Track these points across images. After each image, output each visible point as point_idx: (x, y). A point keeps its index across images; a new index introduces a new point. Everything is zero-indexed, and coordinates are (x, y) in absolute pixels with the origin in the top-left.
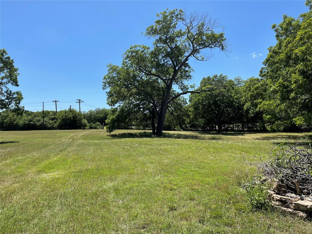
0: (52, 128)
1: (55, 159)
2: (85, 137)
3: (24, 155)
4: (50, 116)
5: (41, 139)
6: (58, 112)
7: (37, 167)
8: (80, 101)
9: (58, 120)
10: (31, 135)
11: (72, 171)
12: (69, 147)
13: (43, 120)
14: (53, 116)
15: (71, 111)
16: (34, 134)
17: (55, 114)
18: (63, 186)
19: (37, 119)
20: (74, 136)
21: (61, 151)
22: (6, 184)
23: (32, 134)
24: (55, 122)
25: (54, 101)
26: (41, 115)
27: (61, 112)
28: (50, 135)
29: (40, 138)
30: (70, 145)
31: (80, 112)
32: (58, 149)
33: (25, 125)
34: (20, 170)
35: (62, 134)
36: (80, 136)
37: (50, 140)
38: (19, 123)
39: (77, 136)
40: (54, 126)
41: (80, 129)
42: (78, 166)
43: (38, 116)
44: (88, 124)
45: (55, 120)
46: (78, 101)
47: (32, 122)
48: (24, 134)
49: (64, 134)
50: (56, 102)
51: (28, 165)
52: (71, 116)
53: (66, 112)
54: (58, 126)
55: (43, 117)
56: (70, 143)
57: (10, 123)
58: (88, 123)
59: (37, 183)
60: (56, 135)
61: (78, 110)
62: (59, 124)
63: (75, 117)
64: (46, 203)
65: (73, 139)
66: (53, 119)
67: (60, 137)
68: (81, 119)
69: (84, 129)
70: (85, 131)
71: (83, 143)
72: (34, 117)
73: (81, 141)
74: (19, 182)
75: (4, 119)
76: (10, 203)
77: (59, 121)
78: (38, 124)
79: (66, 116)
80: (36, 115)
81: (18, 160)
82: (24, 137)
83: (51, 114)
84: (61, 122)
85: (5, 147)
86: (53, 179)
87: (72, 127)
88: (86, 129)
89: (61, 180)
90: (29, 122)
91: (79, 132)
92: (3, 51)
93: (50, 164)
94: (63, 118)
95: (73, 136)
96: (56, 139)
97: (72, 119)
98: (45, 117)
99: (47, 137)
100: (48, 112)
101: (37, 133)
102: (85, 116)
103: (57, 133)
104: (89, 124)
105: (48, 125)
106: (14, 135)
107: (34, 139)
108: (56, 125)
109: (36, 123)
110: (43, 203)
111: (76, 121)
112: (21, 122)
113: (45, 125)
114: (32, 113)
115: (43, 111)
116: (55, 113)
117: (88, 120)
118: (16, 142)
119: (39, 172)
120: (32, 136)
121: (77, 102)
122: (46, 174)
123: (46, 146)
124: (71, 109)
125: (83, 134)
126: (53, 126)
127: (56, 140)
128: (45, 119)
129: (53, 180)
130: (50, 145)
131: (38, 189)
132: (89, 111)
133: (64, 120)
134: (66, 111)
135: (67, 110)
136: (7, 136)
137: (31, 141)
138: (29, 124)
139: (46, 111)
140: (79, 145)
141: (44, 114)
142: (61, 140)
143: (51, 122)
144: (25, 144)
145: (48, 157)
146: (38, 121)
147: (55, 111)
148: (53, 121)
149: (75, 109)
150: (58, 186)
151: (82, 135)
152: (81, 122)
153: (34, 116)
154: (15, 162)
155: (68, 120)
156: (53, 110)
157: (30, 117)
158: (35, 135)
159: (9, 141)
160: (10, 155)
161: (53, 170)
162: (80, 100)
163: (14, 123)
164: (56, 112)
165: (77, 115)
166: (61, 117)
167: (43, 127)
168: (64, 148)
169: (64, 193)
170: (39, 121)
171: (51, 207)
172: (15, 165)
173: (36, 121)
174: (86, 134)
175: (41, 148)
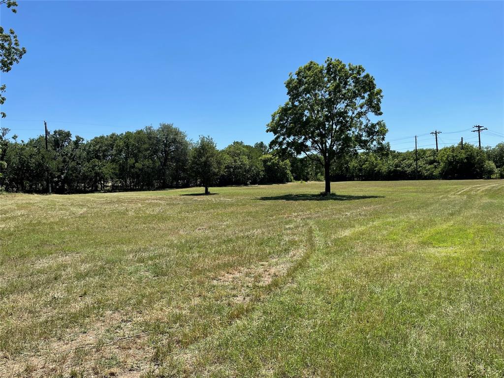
0: (431, 177)
1: (445, 226)
2: (492, 193)
3: (396, 216)
4: (427, 157)
5: (415, 194)
6: (441, 150)
7: (418, 235)
8: (479, 129)
9: (440, 163)
10: (399, 188)
11: (479, 249)
12: (465, 208)
13: (417, 164)
14: (432, 158)
15: (462, 146)
16: (404, 185)
17: (435, 154)
18: (467, 272)
19: (407, 163)
20: (471, 190)
21: (452, 214)
22: (380, 254)
23: (401, 185)
24: (435, 167)
25: (432, 133)
26: (412, 156)
27: (445, 149)
28: (429, 188)
29: (413, 192)
30: (466, 205)
31: (480, 148)
32: (446, 212)
33: (390, 172)
34: (395, 237)
35: (448, 186)
36: (483, 191)
37: (429, 196)
38: (382, 169)
39: (476, 191)
40: (434, 174)
41: (481, 178)
42: (489, 243)
43: (409, 159)
44: (496, 170)
45: (435, 164)
46: (477, 129)
47: (399, 167)
48: (389, 187)
49: (452, 187)
50: (436, 133)
51: (404, 231)
52: (464, 156)
53: (453, 149)
54: (440, 173)
55: (416, 160)
56: (466, 203)
57: (369, 170)
58: (497, 167)
59: (423, 259)
60: (438, 189)
61: (476, 145)
62: (443, 171)
63: (470, 158)
64: (444, 294)
65: (469, 197)
66: (431, 162)
67: (446, 192)
68: (481, 162)
69: (489, 178)
70: (490, 182)
71: (491, 205)
72: (403, 160)
73: (486, 200)
74: (396, 255)
75: (363, 165)
76: (391, 281)
77: (442, 164)
78: (409, 170)
79: (453, 157)
80: (405, 156)
81: (389, 223)
82: (390, 189)
83: (428, 154)
84: (445, 167)
85: (368, 203)
86: (448, 258)
87: (465, 176)
88: (493, 179)
89: (462, 263)
90: (396, 167)
91: (480, 184)
92: (359, 68)
93: (437, 233)
94: (448, 161)
95: (468, 191)
96: (439, 195)
97: (466, 161)
98: (419, 160)
99: (424, 191)
100: (424, 152)
101: (408, 185)
102: (489, 155)
103: (440, 185)
104: (499, 169)
105: (425, 172)
106: (376, 188)
107: (404, 194)
108: (436, 172)
109: (406, 169)
110: (440, 293)
111: (473, 165)
112: (385, 169)
113: (419, 172)
114: (399, 154)
115: (416, 151)
116: (435, 152)
117: (495, 162)
118: (382, 197)
119: (424, 244)
120: (402, 189)
121: (474, 131)
122: (435, 248)
123: (425, 205)
124: (463, 143)
125: (487, 187)
126: (431, 174)
127: (441, 197)
128: (420, 163)
129: (449, 261)
130: (432, 204)
131: (426, 270)
132: (499, 146)
133: (450, 163)
134: (453, 147)
135: (456, 145)
136: (368, 189)
137: (401, 196)
138: (395, 171)
139: (420, 150)
140: (484, 207)
141: (418, 154)
142: (447, 197)
143: (429, 167)
144: (393, 200)
145: (431, 223)
146: (408, 166)
147: (435, 148)
148: (432, 166)
149: (471, 144)
150: (459, 270)
151: (487, 190)
152: (482, 166)
153: (401, 159)
154: (386, 225)
155: (458, 162)
156: (431, 148)
157: (396, 161)
158: (405, 187)
159: (371, 195)
160: (376, 215)
161: (445, 244)
162: (479, 127)
163: (375, 170)
164: (437, 151)
165: (475, 154)
166: (444, 159)
167: (416, 175)
168: (457, 211)
169: (472, 285)
170: (410, 165)
171: (454, 301)
172: (386, 229)
173: (405, 166)
174: (493, 187)
175: (419, 208)
